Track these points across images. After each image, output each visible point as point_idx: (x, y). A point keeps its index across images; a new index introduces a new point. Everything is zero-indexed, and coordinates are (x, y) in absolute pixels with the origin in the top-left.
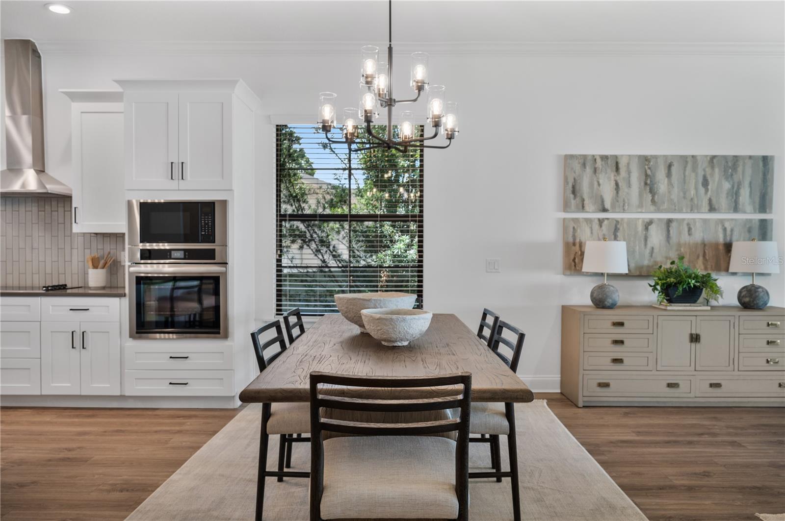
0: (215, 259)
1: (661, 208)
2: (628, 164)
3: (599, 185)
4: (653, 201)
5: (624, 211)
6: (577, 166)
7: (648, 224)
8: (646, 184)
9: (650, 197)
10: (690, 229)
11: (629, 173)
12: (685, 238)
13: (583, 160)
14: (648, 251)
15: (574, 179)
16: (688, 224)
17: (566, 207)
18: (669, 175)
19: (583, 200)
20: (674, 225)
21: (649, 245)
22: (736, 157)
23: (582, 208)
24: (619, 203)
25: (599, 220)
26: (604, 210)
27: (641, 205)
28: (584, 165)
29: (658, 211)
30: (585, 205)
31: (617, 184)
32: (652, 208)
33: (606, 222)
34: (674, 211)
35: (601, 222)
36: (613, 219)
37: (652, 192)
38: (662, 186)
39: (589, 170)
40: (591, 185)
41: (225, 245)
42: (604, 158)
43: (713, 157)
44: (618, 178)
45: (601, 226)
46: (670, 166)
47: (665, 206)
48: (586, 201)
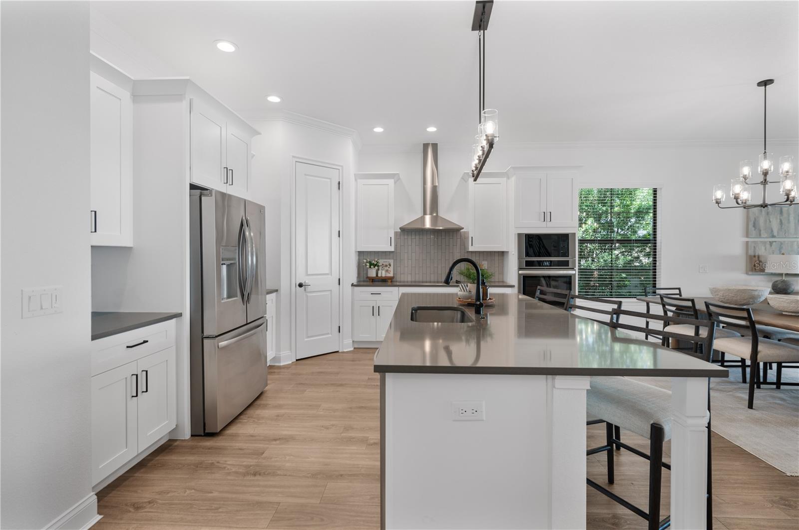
0: (568, 266)
3: (770, 222)
5: (785, 237)
11: (789, 215)
15: (755, 219)
17: (748, 235)
19: (760, 231)
24: (783, 232)
25: (770, 242)
26: (773, 237)
30: (761, 234)
31: (781, 221)
33: (774, 243)
35: (771, 243)
36: (778, 241)
40: (766, 221)
41: (574, 258)
44: (781, 218)
48: (762, 232)
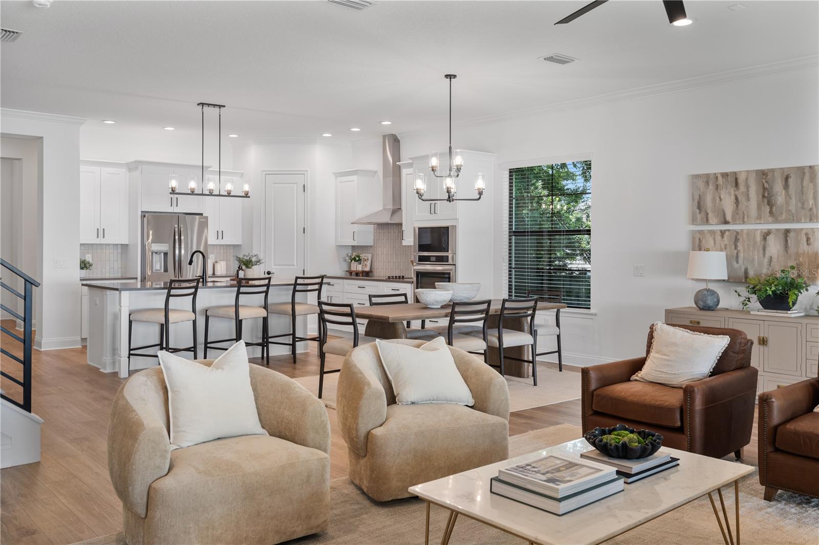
0: (448, 262)
1: (780, 219)
2: (747, 179)
3: (721, 200)
4: (771, 212)
5: (744, 222)
6: (701, 184)
7: (766, 235)
8: (764, 196)
9: (768, 209)
10: (808, 239)
11: (748, 187)
12: (804, 247)
13: (707, 179)
14: (766, 260)
15: (700, 196)
16: (806, 234)
17: (694, 221)
18: (786, 186)
19: (707, 214)
20: (792, 235)
21: (768, 254)
23: (707, 221)
24: (740, 215)
25: (721, 231)
26: (726, 222)
27: (759, 217)
28: (707, 183)
29: (777, 221)
30: (709, 218)
31: (737, 198)
32: (770, 219)
33: (727, 233)
34: (792, 221)
35: (723, 233)
36: (733, 230)
37: (770, 204)
38: (780, 199)
39: (711, 187)
40: (714, 200)
41: (454, 253)
42: (725, 175)
44: (737, 193)
45: (723, 237)
46: (787, 179)
47: (784, 216)
48: (710, 215)
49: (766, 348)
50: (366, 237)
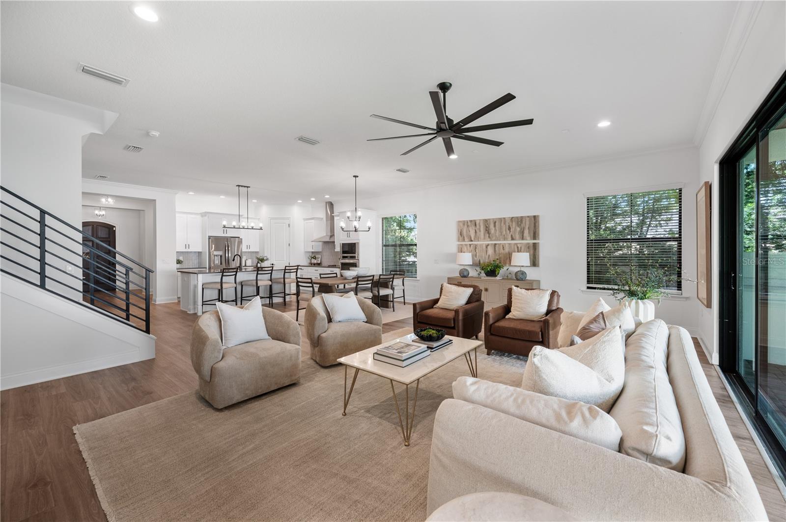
1: (493, 239)
2: (479, 223)
3: (469, 231)
4: (489, 237)
5: (478, 241)
6: (461, 225)
7: (487, 246)
8: (486, 230)
9: (488, 235)
10: (503, 247)
11: (480, 226)
12: (502, 251)
13: (464, 223)
14: (487, 257)
15: (461, 230)
16: (503, 246)
17: (459, 240)
18: (495, 226)
19: (464, 237)
20: (497, 246)
21: (488, 254)
22: (522, 217)
23: (464, 240)
24: (477, 238)
26: (472, 241)
27: (484, 239)
28: (464, 224)
29: (491, 240)
31: (476, 231)
32: (489, 239)
33: (472, 245)
34: (497, 240)
35: (470, 245)
36: (474, 244)
37: (489, 233)
38: (492, 231)
39: (466, 226)
40: (467, 231)
41: (358, 255)
42: (471, 221)
43: (513, 218)
44: (476, 229)
45: (470, 247)
46: (495, 222)
47: (494, 238)
48: (465, 238)
49: (487, 293)
50: (318, 247)
